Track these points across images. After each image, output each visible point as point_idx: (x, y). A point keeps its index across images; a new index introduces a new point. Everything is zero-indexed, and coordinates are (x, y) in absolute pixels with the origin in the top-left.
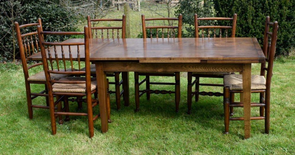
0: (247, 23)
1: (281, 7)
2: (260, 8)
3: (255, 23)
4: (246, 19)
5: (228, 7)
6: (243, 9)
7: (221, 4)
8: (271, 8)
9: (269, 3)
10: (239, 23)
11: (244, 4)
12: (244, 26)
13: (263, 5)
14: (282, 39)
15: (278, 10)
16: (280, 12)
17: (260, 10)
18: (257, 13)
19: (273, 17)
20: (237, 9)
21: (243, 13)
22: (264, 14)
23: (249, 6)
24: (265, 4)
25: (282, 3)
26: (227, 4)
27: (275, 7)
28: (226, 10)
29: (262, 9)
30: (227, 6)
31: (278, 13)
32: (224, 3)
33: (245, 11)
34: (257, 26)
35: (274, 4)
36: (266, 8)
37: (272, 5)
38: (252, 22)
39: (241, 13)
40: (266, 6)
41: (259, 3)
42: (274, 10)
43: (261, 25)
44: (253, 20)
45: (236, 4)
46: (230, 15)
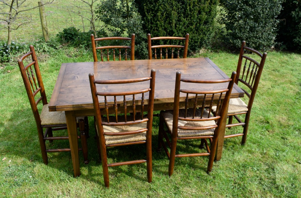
0: (171, 27)
1: (200, 13)
2: (182, 13)
3: (178, 28)
4: (170, 23)
5: (153, 12)
6: (167, 14)
7: (146, 9)
8: (192, 13)
9: (190, 9)
10: (164, 27)
11: (168, 9)
12: (168, 30)
13: (185, 10)
14: (199, 40)
15: (197, 15)
16: (199, 17)
17: (182, 15)
18: (180, 18)
19: (194, 21)
20: (162, 14)
21: (167, 17)
22: (185, 19)
23: (173, 12)
24: (187, 10)
25: (201, 9)
26: (153, 8)
27: (195, 12)
28: (152, 15)
29: (184, 14)
30: (152, 10)
31: (197, 18)
32: (149, 7)
33: (169, 16)
34: (180, 30)
35: (195, 10)
36: (188, 13)
37: (193, 10)
38: (176, 26)
39: (165, 18)
40: (188, 11)
41: (181, 9)
42: (194, 15)
43: (183, 29)
44: (176, 24)
45: (161, 10)
46: (156, 19)
